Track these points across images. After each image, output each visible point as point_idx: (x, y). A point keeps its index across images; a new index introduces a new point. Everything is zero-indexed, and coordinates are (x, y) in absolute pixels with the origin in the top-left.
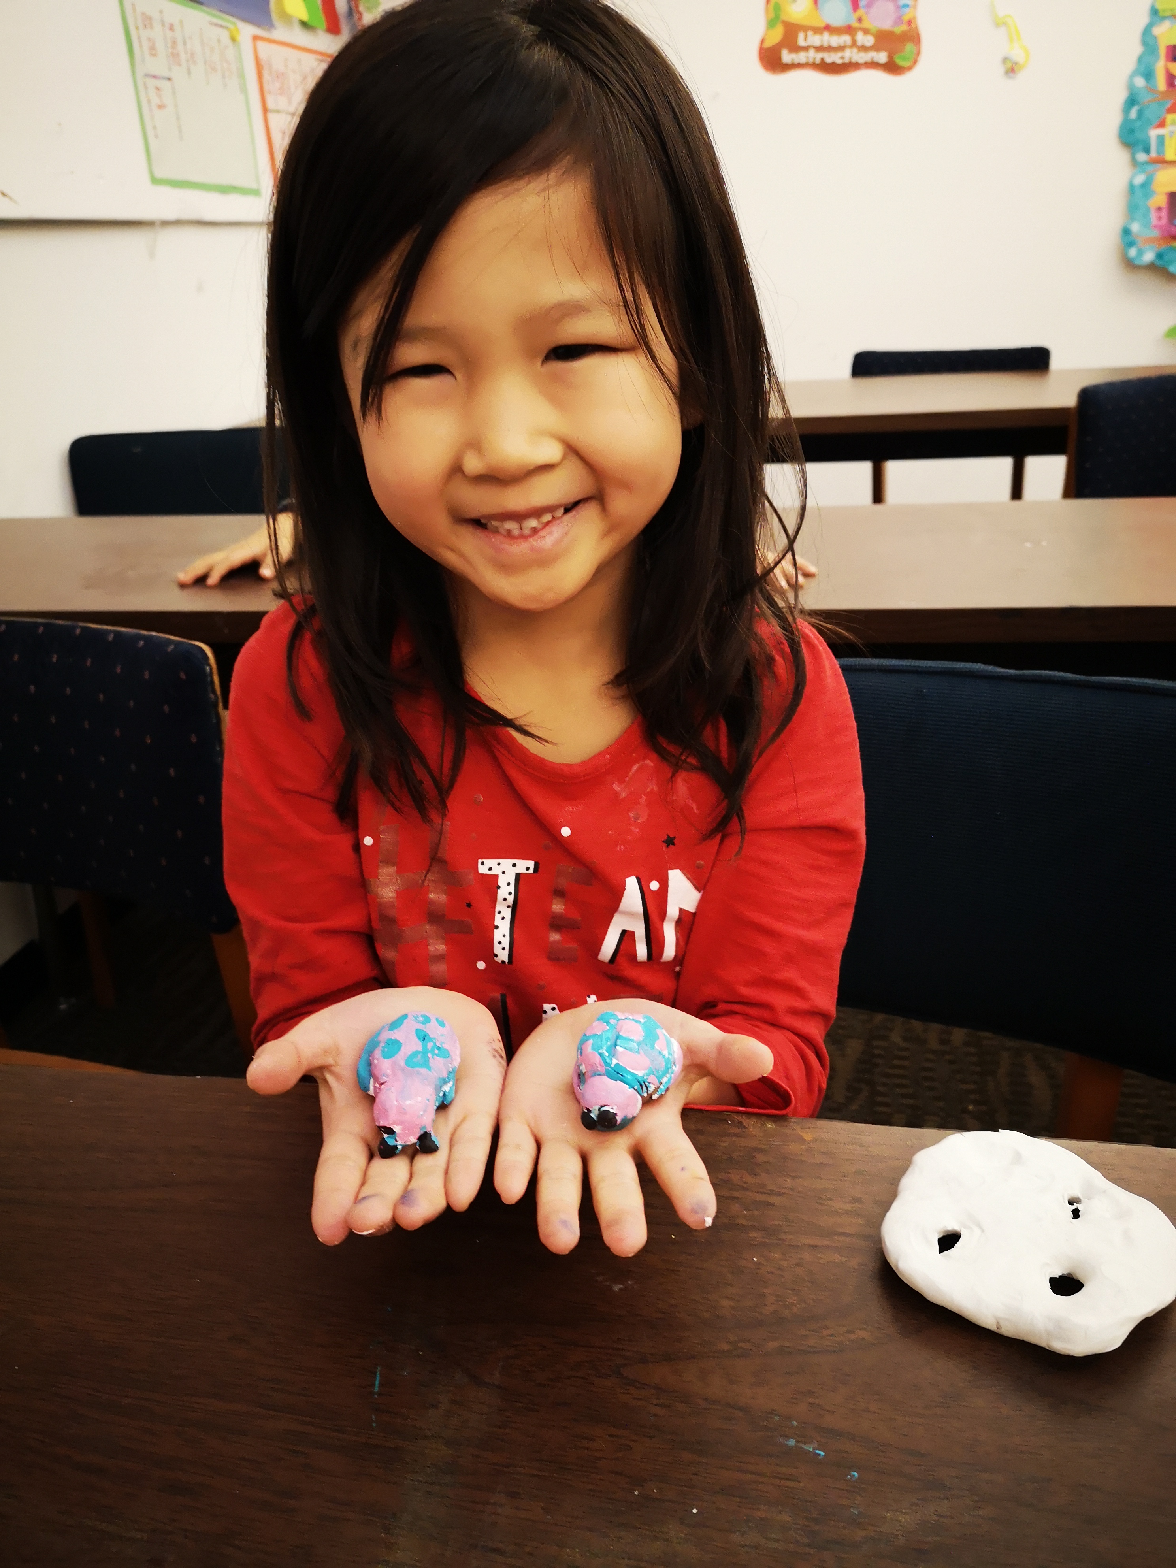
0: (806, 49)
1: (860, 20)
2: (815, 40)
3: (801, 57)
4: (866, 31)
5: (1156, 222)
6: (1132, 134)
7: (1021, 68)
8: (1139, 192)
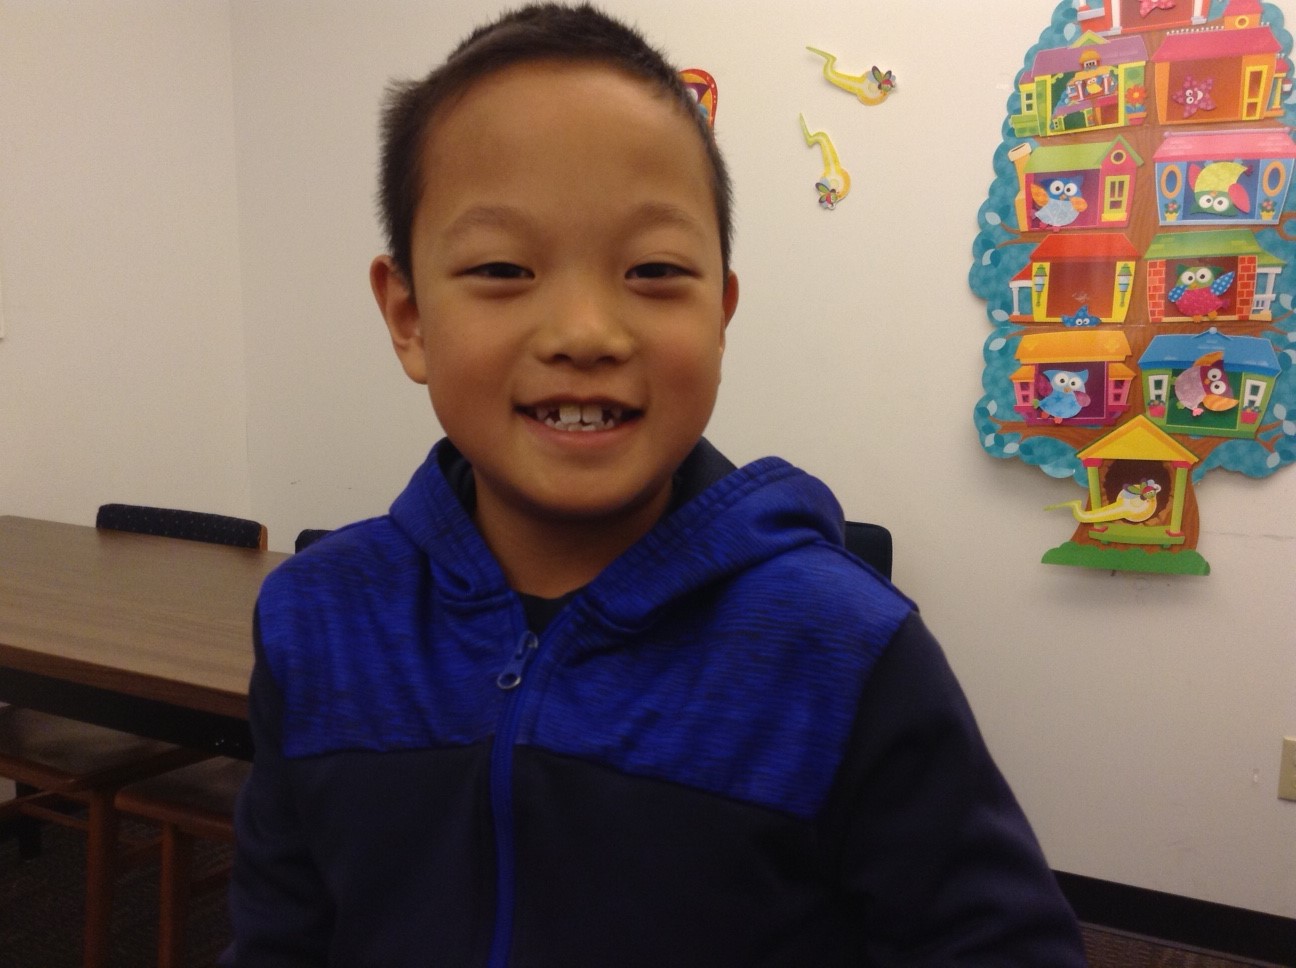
5: (1020, 403)
6: (987, 285)
7: (839, 198)
8: (998, 361)
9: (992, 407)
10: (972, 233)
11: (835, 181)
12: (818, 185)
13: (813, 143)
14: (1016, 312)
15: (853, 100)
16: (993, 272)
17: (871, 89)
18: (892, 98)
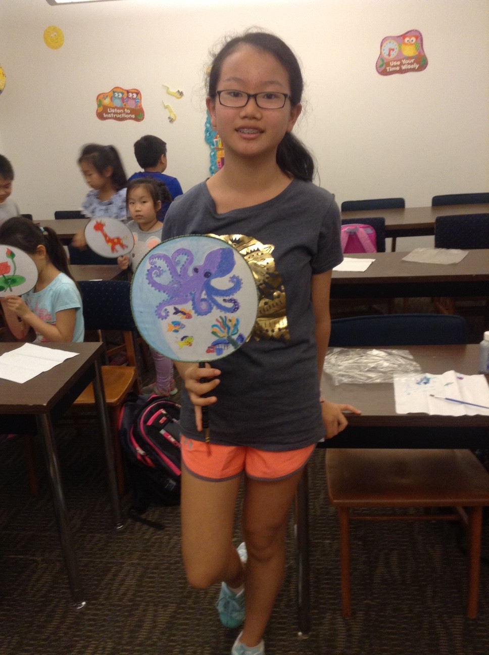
0: (111, 113)
1: (125, 105)
2: (113, 111)
3: (110, 116)
4: (128, 109)
5: (218, 166)
6: (209, 141)
7: (174, 121)
8: (213, 157)
9: (213, 168)
10: (204, 129)
11: (172, 117)
12: (169, 118)
13: (166, 107)
14: (215, 146)
15: (174, 98)
16: (210, 137)
17: (178, 95)
18: (183, 97)
